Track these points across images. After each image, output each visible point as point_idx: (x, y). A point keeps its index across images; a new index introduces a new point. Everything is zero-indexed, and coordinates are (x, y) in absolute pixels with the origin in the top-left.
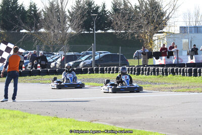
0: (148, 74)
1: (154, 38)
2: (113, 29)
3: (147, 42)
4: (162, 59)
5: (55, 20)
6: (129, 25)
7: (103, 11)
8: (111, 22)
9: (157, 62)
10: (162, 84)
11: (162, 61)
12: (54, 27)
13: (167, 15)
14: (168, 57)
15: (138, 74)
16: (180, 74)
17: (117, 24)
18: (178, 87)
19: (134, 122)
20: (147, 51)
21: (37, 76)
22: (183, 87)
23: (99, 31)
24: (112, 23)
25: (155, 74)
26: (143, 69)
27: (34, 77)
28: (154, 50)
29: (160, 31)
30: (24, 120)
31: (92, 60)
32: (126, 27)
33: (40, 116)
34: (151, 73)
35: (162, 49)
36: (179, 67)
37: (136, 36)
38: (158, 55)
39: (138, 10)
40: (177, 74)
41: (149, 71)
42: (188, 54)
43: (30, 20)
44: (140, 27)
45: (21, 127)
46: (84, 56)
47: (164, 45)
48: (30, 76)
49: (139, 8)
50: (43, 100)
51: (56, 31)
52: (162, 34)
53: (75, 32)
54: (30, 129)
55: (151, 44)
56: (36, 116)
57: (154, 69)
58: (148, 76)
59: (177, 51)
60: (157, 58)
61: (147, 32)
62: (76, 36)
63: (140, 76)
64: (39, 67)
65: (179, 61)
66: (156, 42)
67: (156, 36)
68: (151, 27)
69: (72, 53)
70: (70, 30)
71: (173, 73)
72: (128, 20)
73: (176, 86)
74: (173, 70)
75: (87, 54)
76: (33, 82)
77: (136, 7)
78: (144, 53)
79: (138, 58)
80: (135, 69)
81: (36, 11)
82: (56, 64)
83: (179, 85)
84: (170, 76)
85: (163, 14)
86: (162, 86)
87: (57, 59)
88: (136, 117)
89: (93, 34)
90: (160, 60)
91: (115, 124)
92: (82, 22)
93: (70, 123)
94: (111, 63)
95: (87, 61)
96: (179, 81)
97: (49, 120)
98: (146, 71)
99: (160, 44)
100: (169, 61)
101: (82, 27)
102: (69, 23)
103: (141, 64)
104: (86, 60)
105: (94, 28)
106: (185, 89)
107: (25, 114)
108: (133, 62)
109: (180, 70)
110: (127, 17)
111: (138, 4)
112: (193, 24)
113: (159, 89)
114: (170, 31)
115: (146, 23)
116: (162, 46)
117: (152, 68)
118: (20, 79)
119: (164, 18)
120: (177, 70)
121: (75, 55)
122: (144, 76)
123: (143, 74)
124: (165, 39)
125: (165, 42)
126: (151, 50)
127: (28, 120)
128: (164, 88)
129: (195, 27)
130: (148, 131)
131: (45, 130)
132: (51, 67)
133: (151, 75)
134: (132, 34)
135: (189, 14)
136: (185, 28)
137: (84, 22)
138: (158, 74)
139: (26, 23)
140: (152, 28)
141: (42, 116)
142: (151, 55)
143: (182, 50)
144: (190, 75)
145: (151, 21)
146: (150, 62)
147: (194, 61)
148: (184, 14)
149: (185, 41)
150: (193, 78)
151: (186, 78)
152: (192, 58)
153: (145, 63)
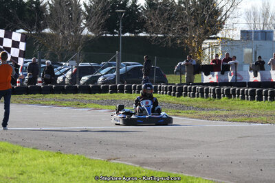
0: (194, 96)
1: (203, 46)
2: (147, 32)
3: (194, 51)
4: (213, 76)
5: (65, 17)
6: (169, 26)
7: (134, 5)
9: (207, 79)
10: (212, 110)
11: (213, 78)
12: (64, 27)
13: (223, 13)
14: (223, 73)
15: (179, 95)
16: (238, 97)
17: (152, 24)
18: (234, 115)
19: (170, 162)
20: (194, 62)
21: (37, 95)
22: (242, 115)
23: (128, 34)
24: (145, 23)
25: (202, 96)
26: (186, 88)
27: (32, 95)
28: (204, 63)
29: (213, 36)
30: (14, 156)
31: (115, 73)
32: (165, 29)
33: (36, 151)
34: (198, 94)
36: (238, 87)
37: (179, 42)
38: (208, 70)
39: (182, 5)
40: (235, 97)
41: (195, 91)
42: (250, 70)
43: (30, 16)
44: (185, 30)
45: (9, 165)
46: (104, 68)
47: (217, 56)
48: (27, 94)
49: (184, 3)
50: (43, 129)
51: (66, 32)
52: (216, 41)
53: (93, 35)
54: (21, 168)
55: (200, 53)
56: (31, 150)
57: (202, 89)
58: (193, 99)
59: (236, 64)
60: (207, 74)
61: (194, 37)
62: (94, 39)
63: (182, 98)
64: (40, 82)
65: (238, 78)
66: (207, 51)
67: (206, 43)
68: (200, 31)
69: (88, 64)
70: (86, 32)
71: (229, 95)
72: (168, 19)
73: (232, 113)
74: (228, 91)
75: (110, 65)
76: (30, 103)
77: (180, 2)
80: (175, 88)
81: (39, 3)
82: (64, 78)
83: (236, 112)
84: (224, 99)
85: (217, 13)
86: (213, 113)
87: (66, 72)
88: (173, 155)
89: (118, 37)
90: (210, 76)
91: (142, 164)
92: (103, 21)
93: (78, 161)
95: (108, 75)
96: (235, 107)
97: (49, 156)
98: (190, 91)
99: (212, 55)
100: (223, 78)
101: (103, 29)
102: (84, 21)
103: (184, 81)
104: (106, 73)
105: (120, 29)
106: (243, 118)
107: (16, 147)
108: (173, 79)
109: (239, 91)
110: (166, 15)
112: (260, 27)
113: (208, 118)
114: (227, 37)
115: (192, 24)
117: (199, 87)
118: (13, 98)
119: (219, 18)
120: (234, 90)
121: (91, 67)
122: (188, 98)
123: (186, 95)
124: (220, 48)
125: (219, 51)
126: (199, 62)
127: (19, 156)
128: (214, 116)
130: (187, 175)
131: (42, 171)
132: (58, 82)
133: (198, 97)
134: (173, 40)
135: (254, 14)
136: (247, 32)
137: (107, 20)
138: (207, 96)
139: (24, 20)
140: (202, 31)
141: (39, 151)
142: (198, 69)
143: (244, 63)
144: (253, 99)
145: (199, 22)
146: (197, 78)
147: (258, 79)
148: (248, 13)
149: (247, 50)
150: (256, 103)
151: (247, 102)
152: (256, 75)
153: (190, 81)
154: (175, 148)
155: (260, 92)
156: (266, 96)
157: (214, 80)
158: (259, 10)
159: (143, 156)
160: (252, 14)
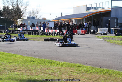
2: (3, 17)
3: (15, 22)
8: (2, 14)
9: (19, 29)
11: (20, 29)
13: (23, 12)
14: (23, 28)
15: (12, 33)
16: (27, 34)
17: (4, 15)
20: (15, 25)
28: (18, 25)
29: (20, 18)
32: (8, 16)
35: (21, 25)
38: (19, 27)
42: (30, 27)
44: (13, 16)
55: (17, 23)
57: (18, 32)
59: (26, 25)
60: (19, 28)
61: (15, 18)
63: (13, 34)
66: (19, 22)
67: (18, 20)
68: (17, 17)
74: (25, 32)
77: (12, 9)
78: (14, 26)
79: (12, 28)
80: (11, 31)
85: (21, 12)
88: (11, 49)
91: (4, 51)
94: (2, 29)
100: (23, 29)
103: (13, 30)
108: (10, 29)
109: (27, 32)
110: (8, 13)
111: (12, 8)
112: (32, 16)
114: (24, 18)
115: (15, 15)
116: (21, 23)
117: (17, 31)
123: (14, 33)
125: (22, 22)
126: (17, 25)
129: (32, 17)
133: (17, 34)
134: (10, 19)
135: (30, 12)
136: (29, 17)
142: (16, 27)
143: (28, 25)
144: (31, 34)
145: (17, 14)
146: (16, 29)
147: (32, 29)
148: (29, 12)
149: (29, 22)
150: (32, 35)
151: (29, 35)
152: (31, 28)
153: (15, 30)
154: (12, 47)
155: (33, 33)
156: (34, 33)
157: (21, 29)
158: (32, 12)
159: (4, 49)
160: (30, 13)
